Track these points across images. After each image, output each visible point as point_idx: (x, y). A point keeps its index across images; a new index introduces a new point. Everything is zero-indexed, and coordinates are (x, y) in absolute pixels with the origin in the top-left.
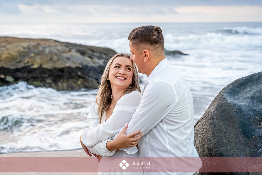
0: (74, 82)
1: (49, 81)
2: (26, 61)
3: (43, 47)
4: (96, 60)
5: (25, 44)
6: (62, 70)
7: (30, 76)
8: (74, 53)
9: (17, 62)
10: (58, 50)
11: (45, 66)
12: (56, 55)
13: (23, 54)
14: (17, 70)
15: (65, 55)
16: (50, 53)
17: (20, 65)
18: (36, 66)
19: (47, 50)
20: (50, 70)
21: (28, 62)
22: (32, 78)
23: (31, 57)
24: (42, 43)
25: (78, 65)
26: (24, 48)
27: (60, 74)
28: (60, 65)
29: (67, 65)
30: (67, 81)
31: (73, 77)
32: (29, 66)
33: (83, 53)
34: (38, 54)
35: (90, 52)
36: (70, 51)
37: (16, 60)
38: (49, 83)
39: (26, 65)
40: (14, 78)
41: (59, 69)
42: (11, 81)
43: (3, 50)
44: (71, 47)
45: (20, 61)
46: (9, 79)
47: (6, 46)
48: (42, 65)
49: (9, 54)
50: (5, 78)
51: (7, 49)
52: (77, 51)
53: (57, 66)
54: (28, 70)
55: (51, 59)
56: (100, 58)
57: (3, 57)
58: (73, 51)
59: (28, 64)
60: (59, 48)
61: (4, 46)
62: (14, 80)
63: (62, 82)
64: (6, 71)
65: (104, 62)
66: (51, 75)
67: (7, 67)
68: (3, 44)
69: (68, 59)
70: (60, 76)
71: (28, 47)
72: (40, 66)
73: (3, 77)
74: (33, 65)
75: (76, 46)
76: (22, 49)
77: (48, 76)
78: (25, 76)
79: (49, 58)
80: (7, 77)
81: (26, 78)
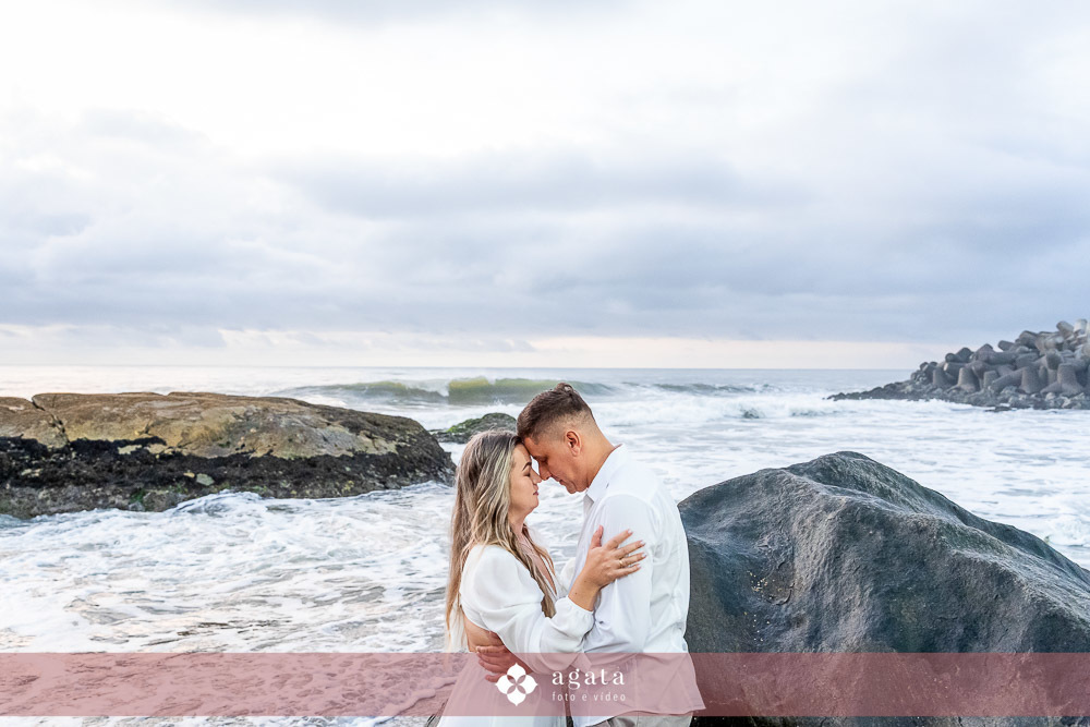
0: (336, 486)
1: (284, 484)
2: (240, 444)
3: (274, 415)
4: (382, 442)
5: (240, 410)
6: (312, 463)
7: (246, 474)
8: (338, 429)
9: (221, 445)
10: (304, 421)
11: (277, 454)
12: (301, 431)
13: (234, 430)
14: (221, 461)
15: (320, 432)
16: (290, 427)
17: (228, 452)
18: (259, 454)
19: (284, 422)
20: (288, 462)
21: (243, 446)
22: (250, 478)
23: (250, 436)
24: (274, 406)
25: (344, 452)
26: (237, 417)
27: (309, 469)
28: (308, 452)
29: (324, 451)
30: (323, 485)
31: (334, 478)
32: (245, 453)
33: (355, 429)
34: (264, 429)
35: (368, 426)
36: (329, 424)
37: (220, 442)
38: (285, 489)
39: (240, 451)
40: (214, 478)
41: (305, 458)
42: (208, 484)
43: (194, 421)
44: (332, 417)
45: (228, 443)
46: (204, 479)
47: (199, 413)
48: (271, 451)
49: (206, 428)
50: (196, 477)
51: (202, 419)
52: (344, 425)
53: (302, 455)
54: (244, 461)
55: (290, 440)
56: (389, 438)
57: (194, 434)
58: (335, 423)
59: (243, 451)
60: (307, 417)
61: (196, 412)
62: (212, 482)
63: (312, 488)
64: (199, 464)
65: (398, 447)
66: (290, 473)
67: (200, 455)
68: (195, 409)
69: (325, 440)
70: (308, 474)
71: (245, 415)
72: (268, 454)
73: (191, 475)
74: (253, 451)
75: (342, 414)
76: (233, 420)
77: (284, 475)
78: (237, 473)
79: (286, 438)
80: (199, 475)
81: (239, 478)
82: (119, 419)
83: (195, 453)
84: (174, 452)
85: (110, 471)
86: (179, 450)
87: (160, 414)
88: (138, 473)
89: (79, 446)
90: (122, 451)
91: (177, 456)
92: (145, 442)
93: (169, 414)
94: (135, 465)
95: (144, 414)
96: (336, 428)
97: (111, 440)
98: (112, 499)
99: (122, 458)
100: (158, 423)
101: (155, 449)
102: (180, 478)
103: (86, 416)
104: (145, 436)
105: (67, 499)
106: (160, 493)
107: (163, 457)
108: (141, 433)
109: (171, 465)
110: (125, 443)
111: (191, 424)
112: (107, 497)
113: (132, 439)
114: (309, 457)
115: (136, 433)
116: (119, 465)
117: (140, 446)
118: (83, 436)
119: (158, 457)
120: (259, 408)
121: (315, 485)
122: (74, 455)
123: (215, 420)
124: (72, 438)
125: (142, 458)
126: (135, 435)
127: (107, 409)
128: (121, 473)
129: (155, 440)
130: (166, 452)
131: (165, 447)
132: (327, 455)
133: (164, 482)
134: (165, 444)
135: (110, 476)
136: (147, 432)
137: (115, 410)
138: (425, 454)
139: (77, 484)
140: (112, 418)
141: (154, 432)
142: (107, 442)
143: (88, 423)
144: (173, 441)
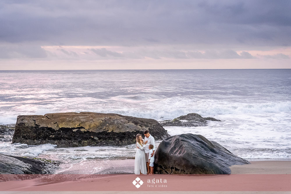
0: (131, 140)
1: (117, 140)
2: (104, 128)
3: (113, 120)
4: (144, 128)
5: (103, 119)
6: (124, 134)
7: (107, 137)
9: (99, 129)
10: (121, 122)
11: (115, 131)
12: (121, 125)
13: (102, 125)
14: (99, 133)
15: (126, 125)
16: (118, 123)
17: (101, 131)
18: (110, 131)
19: (116, 122)
20: (118, 134)
21: (105, 129)
22: (108, 138)
23: (107, 126)
24: (112, 117)
25: (133, 131)
26: (103, 121)
29: (127, 130)
30: (128, 140)
31: (130, 138)
33: (136, 123)
34: (110, 124)
35: (140, 122)
36: (128, 122)
37: (99, 128)
38: (118, 141)
39: (104, 131)
40: (98, 138)
41: (122, 133)
42: (97, 139)
43: (91, 122)
44: (129, 120)
45: (101, 128)
46: (96, 138)
47: (93, 120)
48: (113, 130)
49: (95, 124)
50: (94, 138)
51: (94, 121)
52: (133, 122)
53: (121, 131)
54: (105, 133)
55: (118, 127)
56: (146, 126)
57: (92, 126)
58: (130, 122)
59: (105, 130)
60: (122, 120)
61: (91, 119)
62: (98, 139)
63: (125, 141)
64: (94, 134)
65: (149, 129)
66: (118, 137)
67: (94, 132)
68: (91, 118)
69: (128, 127)
70: (123, 137)
71: (105, 120)
72: (112, 131)
73: (93, 137)
74: (108, 131)
75: (132, 119)
76: (102, 122)
77: (117, 137)
78: (104, 137)
79: (117, 127)
80: (95, 137)
81: (105, 138)
82: (71, 122)
83: (93, 131)
84: (87, 131)
85: (72, 136)
86: (89, 130)
87: (82, 120)
88: (79, 137)
89: (62, 129)
90: (74, 131)
91: (88, 132)
92: (79, 128)
93: (84, 120)
94: (78, 134)
95: (78, 120)
96: (130, 124)
97: (70, 128)
98: (73, 143)
99: (74, 132)
100: (82, 123)
101: (82, 130)
102: (90, 138)
103: (63, 121)
104: (79, 126)
105: (62, 143)
106: (85, 142)
107: (84, 132)
108: (78, 126)
109: (87, 134)
110: (74, 128)
111: (91, 123)
112: (72, 142)
113: (76, 127)
114: (123, 132)
115: (77, 126)
116: (74, 134)
117: (78, 129)
118: (63, 126)
119: (83, 132)
120: (108, 118)
121: (126, 140)
122: (61, 131)
123: (97, 122)
124: (60, 127)
125: (79, 132)
126: (76, 126)
127: (68, 119)
128: (75, 136)
129: (82, 128)
130: (85, 131)
131: (85, 130)
132: (128, 132)
133: (86, 139)
134: (84, 128)
135: (72, 137)
136: (79, 125)
137: (70, 119)
138: (158, 131)
139: (64, 139)
140: (70, 121)
141: (81, 125)
142: (69, 128)
143: (64, 123)
144: (87, 128)
